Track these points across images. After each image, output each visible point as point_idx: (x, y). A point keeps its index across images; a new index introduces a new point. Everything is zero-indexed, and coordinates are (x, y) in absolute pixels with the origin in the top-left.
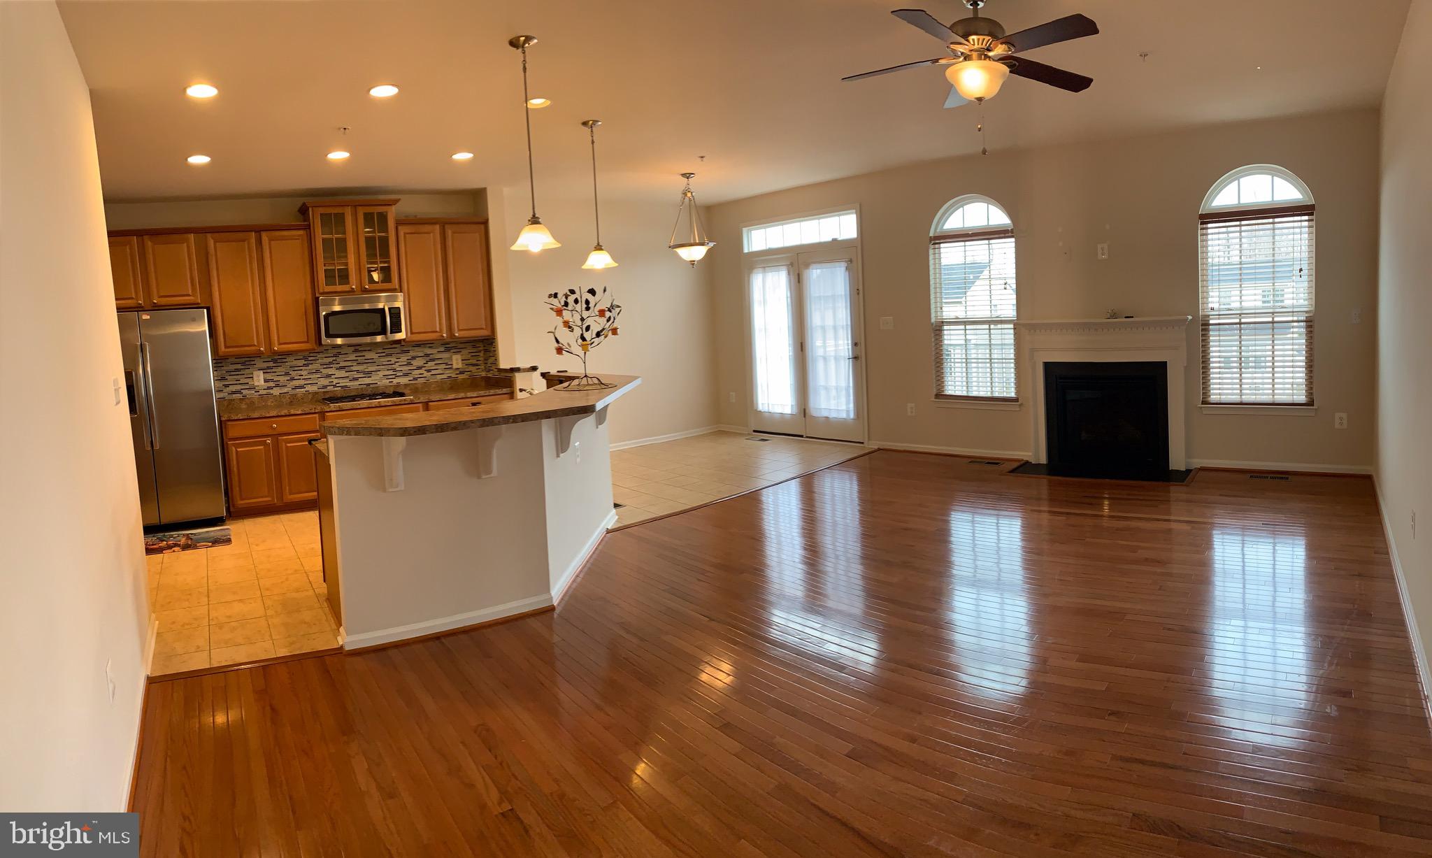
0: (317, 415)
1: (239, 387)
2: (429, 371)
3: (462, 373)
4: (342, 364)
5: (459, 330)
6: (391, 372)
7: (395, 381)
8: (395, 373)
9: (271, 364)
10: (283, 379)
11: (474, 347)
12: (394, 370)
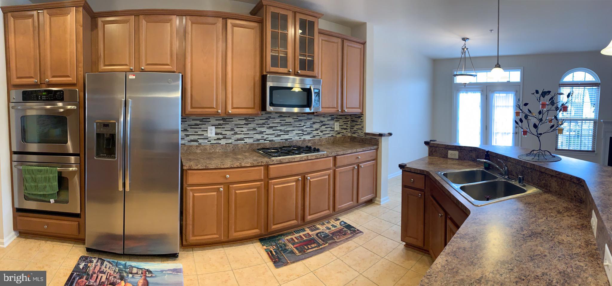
0: (262, 168)
1: (196, 137)
2: (322, 132)
3: (339, 133)
4: (271, 125)
5: (347, 108)
6: (300, 132)
7: (303, 138)
8: (303, 132)
9: (221, 122)
10: (228, 133)
11: (346, 118)
12: (302, 130)
